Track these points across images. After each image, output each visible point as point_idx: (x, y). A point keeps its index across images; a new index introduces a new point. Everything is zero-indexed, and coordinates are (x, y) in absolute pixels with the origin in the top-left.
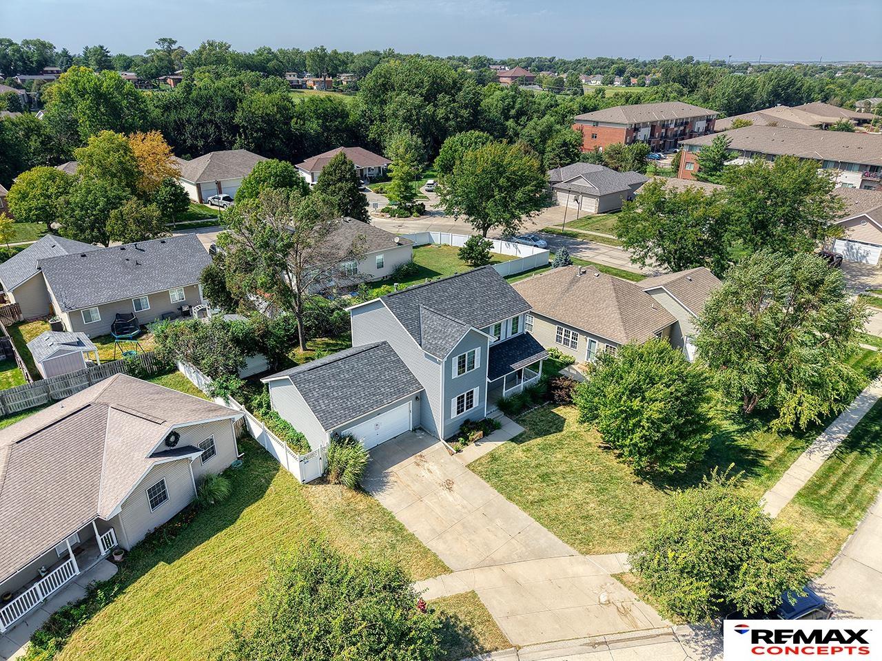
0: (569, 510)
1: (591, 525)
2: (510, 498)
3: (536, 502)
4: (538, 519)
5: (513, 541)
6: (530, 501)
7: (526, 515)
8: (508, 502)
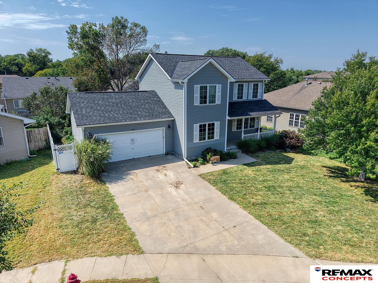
0: (294, 214)
1: (322, 230)
2: (232, 199)
3: (258, 204)
4: (258, 217)
5: (226, 233)
6: (252, 202)
7: (245, 213)
8: (229, 201)
